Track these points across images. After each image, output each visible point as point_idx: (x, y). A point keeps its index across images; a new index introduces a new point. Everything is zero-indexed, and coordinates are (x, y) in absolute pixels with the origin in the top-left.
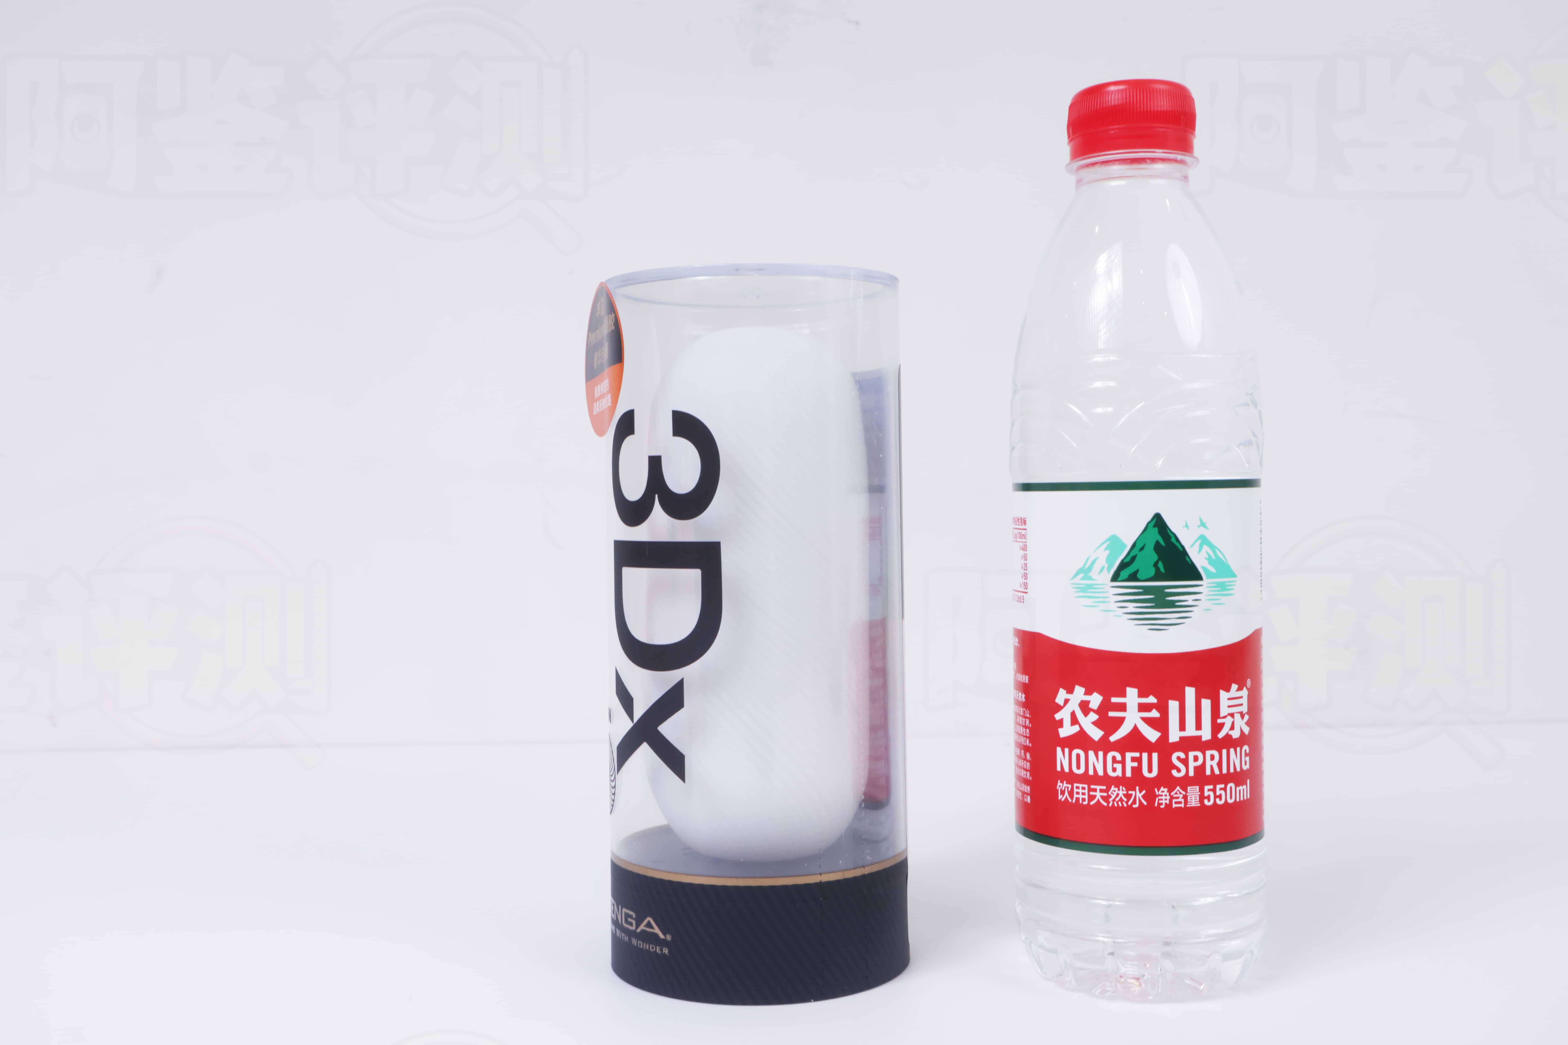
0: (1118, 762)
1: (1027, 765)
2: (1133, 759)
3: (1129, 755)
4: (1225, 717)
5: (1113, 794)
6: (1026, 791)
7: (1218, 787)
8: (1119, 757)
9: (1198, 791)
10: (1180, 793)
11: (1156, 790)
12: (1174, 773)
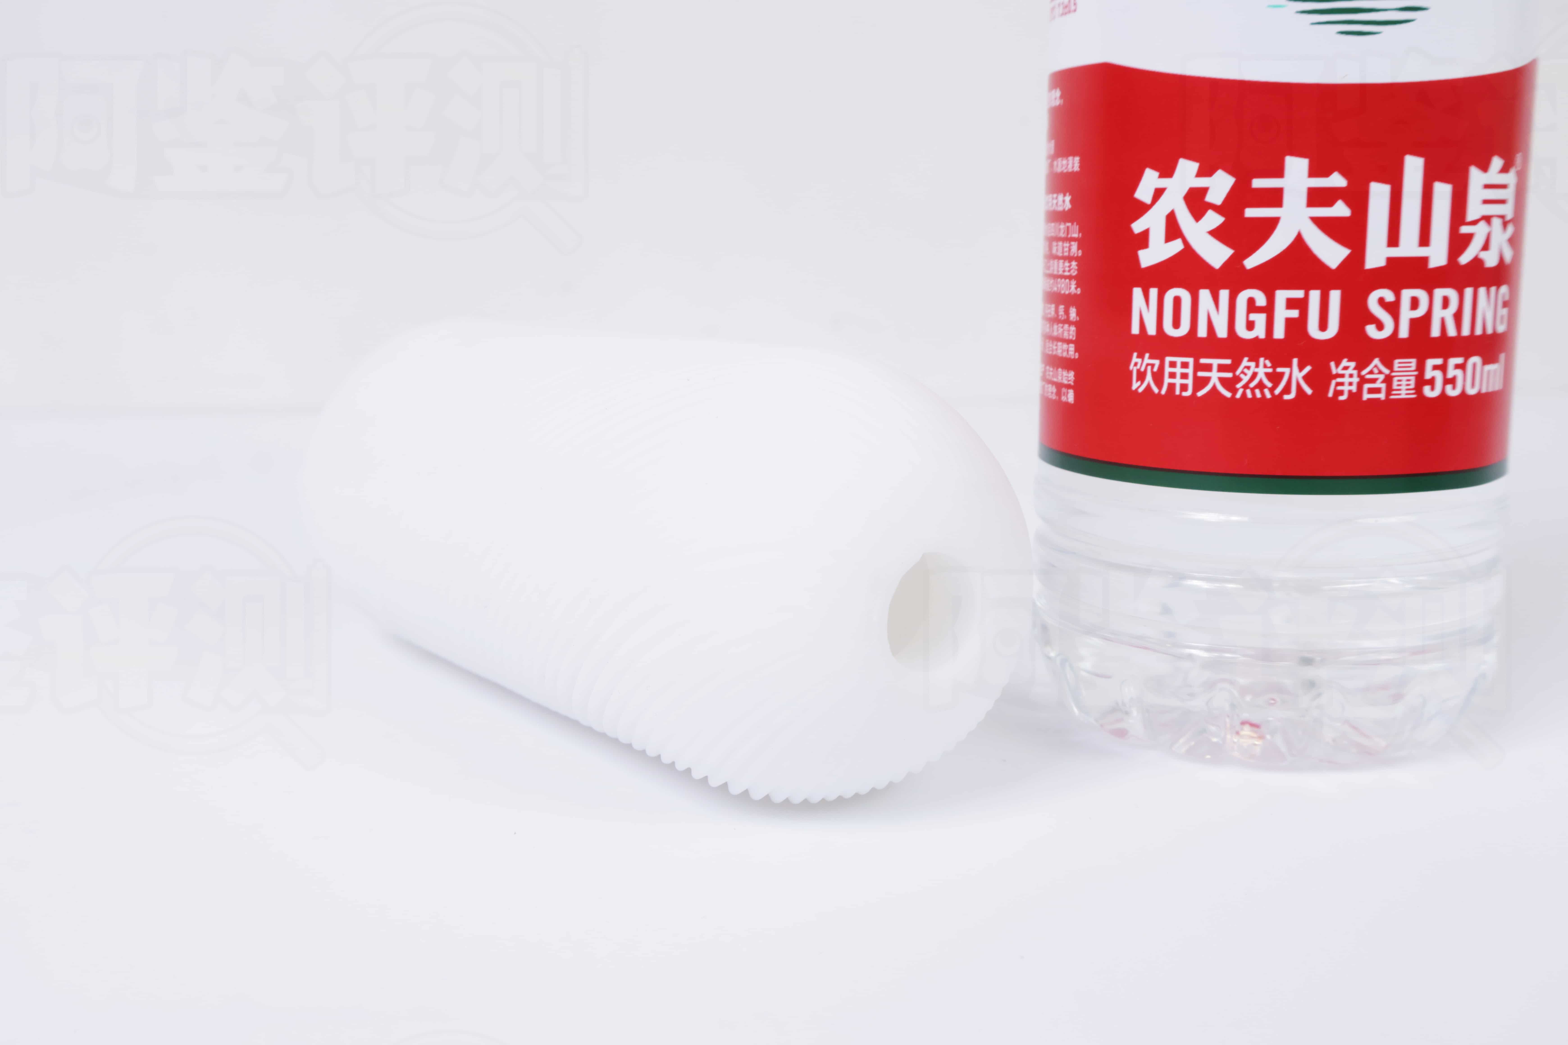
0: (1260, 310)
1: (1069, 331)
2: (1291, 304)
3: (1282, 296)
4: (1474, 223)
5: (1246, 374)
6: (1066, 382)
7: (1453, 361)
8: (1261, 299)
9: (1413, 368)
10: (1380, 372)
11: (1332, 364)
12: (1371, 331)
